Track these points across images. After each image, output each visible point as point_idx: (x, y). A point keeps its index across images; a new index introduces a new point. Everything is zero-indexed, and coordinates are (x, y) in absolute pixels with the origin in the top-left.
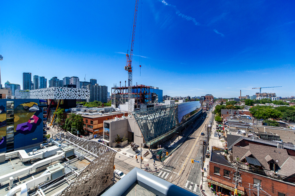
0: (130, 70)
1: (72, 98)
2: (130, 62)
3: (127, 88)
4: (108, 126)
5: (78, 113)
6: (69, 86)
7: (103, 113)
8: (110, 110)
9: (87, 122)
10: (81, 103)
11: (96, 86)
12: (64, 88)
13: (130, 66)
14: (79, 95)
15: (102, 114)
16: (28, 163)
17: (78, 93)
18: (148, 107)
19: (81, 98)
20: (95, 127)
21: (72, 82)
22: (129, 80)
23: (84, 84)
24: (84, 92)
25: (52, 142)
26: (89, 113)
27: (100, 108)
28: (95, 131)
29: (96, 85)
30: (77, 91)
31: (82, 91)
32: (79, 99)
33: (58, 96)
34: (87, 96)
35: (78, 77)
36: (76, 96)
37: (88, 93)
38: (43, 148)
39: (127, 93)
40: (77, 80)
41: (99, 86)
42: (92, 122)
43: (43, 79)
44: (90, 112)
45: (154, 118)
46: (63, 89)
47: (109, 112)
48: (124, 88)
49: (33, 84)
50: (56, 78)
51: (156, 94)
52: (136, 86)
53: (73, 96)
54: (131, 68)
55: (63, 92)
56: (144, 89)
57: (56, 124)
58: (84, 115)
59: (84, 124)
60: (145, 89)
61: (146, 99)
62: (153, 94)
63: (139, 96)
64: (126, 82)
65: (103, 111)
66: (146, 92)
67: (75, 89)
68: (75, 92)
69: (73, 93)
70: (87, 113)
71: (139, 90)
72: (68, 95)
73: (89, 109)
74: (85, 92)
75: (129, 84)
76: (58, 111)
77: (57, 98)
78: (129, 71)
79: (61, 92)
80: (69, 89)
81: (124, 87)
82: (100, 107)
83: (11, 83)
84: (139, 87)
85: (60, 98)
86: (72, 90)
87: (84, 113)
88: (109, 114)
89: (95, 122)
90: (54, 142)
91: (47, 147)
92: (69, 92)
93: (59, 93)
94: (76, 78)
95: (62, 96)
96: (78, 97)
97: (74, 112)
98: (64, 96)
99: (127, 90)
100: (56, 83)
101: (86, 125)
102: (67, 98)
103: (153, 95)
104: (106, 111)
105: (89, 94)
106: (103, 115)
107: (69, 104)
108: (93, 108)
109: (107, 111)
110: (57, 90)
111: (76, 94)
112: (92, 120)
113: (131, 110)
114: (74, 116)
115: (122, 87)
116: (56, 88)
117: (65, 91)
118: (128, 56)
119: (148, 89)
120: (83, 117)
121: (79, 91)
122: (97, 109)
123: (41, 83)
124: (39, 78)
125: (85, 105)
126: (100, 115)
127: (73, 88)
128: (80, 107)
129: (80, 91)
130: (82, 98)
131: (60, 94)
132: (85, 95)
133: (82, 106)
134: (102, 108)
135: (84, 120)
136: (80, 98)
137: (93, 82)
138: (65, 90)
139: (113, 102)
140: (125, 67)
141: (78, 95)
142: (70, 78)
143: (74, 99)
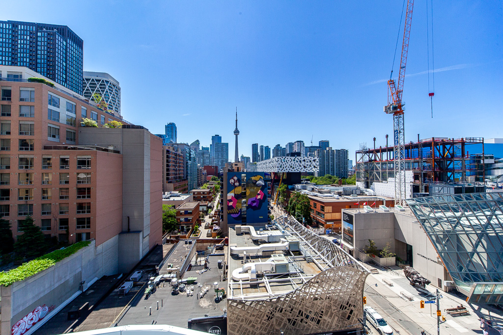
0: (399, 110)
1: (296, 171)
2: (399, 93)
3: (391, 149)
4: (350, 219)
5: (303, 192)
6: (293, 154)
7: (340, 195)
8: (354, 192)
9: (316, 208)
10: (308, 177)
11: (329, 151)
12: (287, 157)
13: (400, 101)
14: (305, 167)
15: (339, 197)
16: (256, 242)
17: (303, 163)
18: (458, 191)
19: (308, 171)
20: (328, 216)
21: (296, 149)
22: (395, 131)
23: (311, 149)
24: (310, 161)
25: (276, 225)
26: (319, 194)
28: (327, 223)
29: (327, 149)
30: (302, 160)
31: (308, 160)
32: (305, 171)
33: (281, 169)
34: (315, 167)
35: (302, 140)
36: (300, 168)
37: (316, 163)
38: (268, 230)
39: (392, 158)
40: (302, 145)
41: (333, 151)
42: (323, 208)
43: (267, 148)
44: (319, 192)
45: (489, 223)
46: (286, 159)
47: (351, 195)
48: (383, 150)
49: (259, 156)
50: (279, 145)
51: (492, 158)
52: (415, 142)
53: (297, 168)
54: (400, 107)
55: (286, 163)
56: (445, 147)
57: (279, 204)
58: (311, 195)
59: (311, 209)
61: (453, 171)
62: (480, 157)
63: (426, 164)
64: (387, 136)
65: (341, 193)
66: (452, 155)
67: (299, 158)
68: (299, 163)
69: (297, 164)
70: (316, 193)
71: (427, 151)
72: (291, 167)
73: (318, 188)
74: (312, 162)
75: (396, 140)
76: (281, 187)
77: (280, 171)
78: (396, 113)
79: (284, 163)
80: (293, 158)
81: (384, 147)
82: (335, 186)
83: (245, 156)
84: (426, 145)
85: (283, 171)
86: (296, 159)
87: (312, 193)
88: (351, 198)
89: (328, 209)
90: (277, 226)
91: (271, 229)
92: (293, 162)
93: (282, 164)
94: (300, 142)
95: (285, 169)
96: (303, 168)
97: (298, 190)
98: (287, 168)
99: (392, 152)
100: (279, 152)
101: (315, 211)
102: (290, 171)
103: (479, 161)
104: (346, 193)
105: (318, 164)
106: (341, 200)
107: (293, 178)
108: (324, 187)
109: (348, 193)
110: (280, 160)
111: (301, 165)
112: (324, 205)
113: (403, 195)
114: (298, 196)
115: (377, 147)
116: (279, 158)
117: (288, 162)
118: (392, 82)
119: (460, 146)
120: (309, 198)
121: (304, 160)
122: (330, 188)
123: (265, 153)
124: (264, 148)
125: (313, 181)
126: (335, 198)
127: (297, 157)
128: (306, 183)
129: (306, 161)
131: (283, 166)
132: (313, 167)
133: (309, 182)
134: (338, 186)
135: (312, 203)
136: (305, 170)
137: (324, 144)
138: (288, 160)
139: (359, 177)
140: (386, 107)
141: (302, 167)
142: (293, 144)
143: (299, 172)
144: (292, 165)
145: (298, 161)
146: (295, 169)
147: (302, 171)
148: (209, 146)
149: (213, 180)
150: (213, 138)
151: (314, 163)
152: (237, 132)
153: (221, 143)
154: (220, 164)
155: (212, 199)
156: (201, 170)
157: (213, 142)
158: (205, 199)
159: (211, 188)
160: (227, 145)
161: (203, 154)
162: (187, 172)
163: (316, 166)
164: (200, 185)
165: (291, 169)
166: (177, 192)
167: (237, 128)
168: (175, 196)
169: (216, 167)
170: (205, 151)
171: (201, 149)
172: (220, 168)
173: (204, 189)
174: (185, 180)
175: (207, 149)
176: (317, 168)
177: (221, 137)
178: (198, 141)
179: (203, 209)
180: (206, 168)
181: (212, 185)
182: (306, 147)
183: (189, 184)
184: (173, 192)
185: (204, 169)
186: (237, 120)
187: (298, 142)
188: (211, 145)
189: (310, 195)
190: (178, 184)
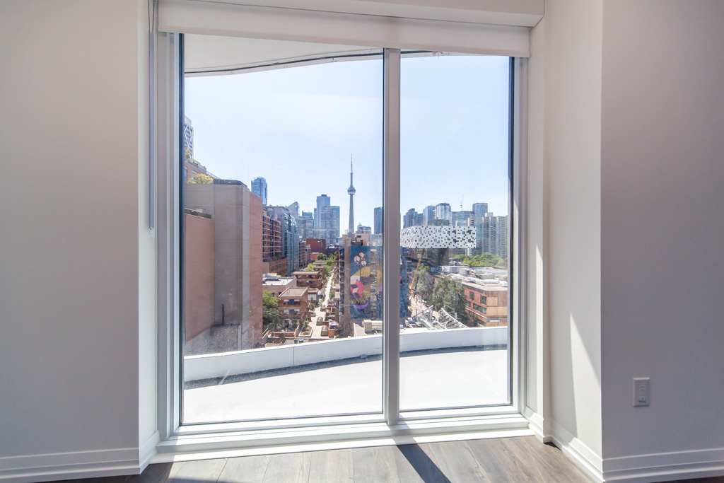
1: (443, 247)
5: (454, 276)
6: (438, 223)
9: (473, 299)
10: (457, 257)
11: (488, 218)
12: (429, 227)
14: (455, 241)
17: (453, 235)
19: (459, 247)
20: (492, 311)
21: (439, 215)
23: (461, 216)
24: (464, 233)
26: (477, 280)
27: (499, 270)
28: (491, 321)
29: (486, 215)
30: (451, 230)
31: (460, 232)
32: (455, 247)
33: (420, 243)
34: (469, 241)
36: (449, 242)
37: (472, 235)
40: (447, 210)
41: (495, 218)
42: (484, 299)
44: (477, 277)
46: (428, 229)
53: (444, 242)
55: (427, 234)
57: (418, 293)
58: (466, 282)
59: (467, 302)
67: (447, 227)
68: (447, 234)
69: (444, 236)
70: (472, 279)
72: (435, 240)
73: (474, 271)
74: (466, 233)
76: (421, 271)
77: (419, 247)
79: (425, 235)
80: (438, 228)
85: (423, 247)
86: (443, 229)
87: (467, 279)
89: (490, 300)
92: (438, 234)
93: (422, 237)
95: (426, 243)
96: (453, 243)
97: (446, 273)
98: (429, 242)
100: (413, 220)
101: (472, 305)
102: (434, 247)
105: (474, 236)
107: (438, 258)
108: (484, 269)
110: (419, 231)
111: (450, 237)
112: (484, 295)
114: (446, 283)
116: (418, 227)
117: (430, 233)
120: (464, 285)
121: (454, 232)
122: (492, 271)
125: (464, 261)
126: (502, 286)
127: (444, 227)
128: (456, 264)
129: (457, 232)
130: (460, 245)
131: (423, 239)
132: (466, 240)
133: (460, 263)
134: (503, 269)
135: (467, 293)
136: (456, 245)
138: (430, 231)
141: (452, 240)
142: (434, 208)
143: (446, 247)
144: (437, 238)
145: (445, 232)
146: (441, 243)
147: (451, 247)
148: (313, 211)
149: (319, 258)
150: (319, 199)
151: (468, 236)
152: (352, 190)
153: (330, 207)
154: (328, 236)
155: (322, 284)
156: (303, 244)
157: (318, 205)
158: (312, 285)
159: (319, 269)
160: (337, 209)
161: (304, 222)
162: (286, 247)
163: (472, 240)
164: (302, 266)
165: (435, 243)
166: (274, 275)
167: (352, 185)
168: (272, 280)
169: (324, 241)
170: (307, 217)
171: (301, 215)
172: (328, 242)
173: (309, 270)
174: (283, 258)
175: (310, 215)
176: (473, 242)
177: (329, 198)
178: (296, 203)
179: (312, 299)
180: (309, 241)
181: (320, 265)
182: (454, 213)
183: (289, 263)
184: (269, 274)
185: (307, 243)
186: (352, 174)
187: (442, 204)
188: (315, 209)
189: (465, 280)
190: (274, 263)
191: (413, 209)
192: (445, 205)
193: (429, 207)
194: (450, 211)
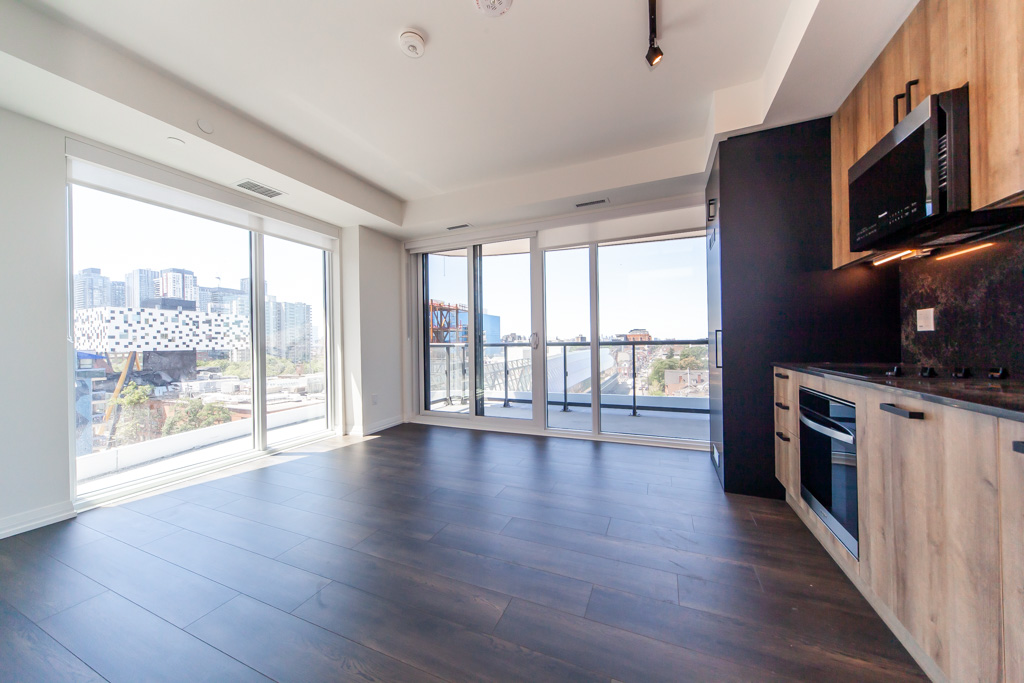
1: (183, 348)
5: (208, 398)
7: (303, 394)
10: (214, 364)
11: (268, 303)
12: (147, 310)
14: (210, 339)
15: (301, 398)
17: (204, 327)
19: (218, 348)
21: (168, 289)
23: (218, 295)
27: (288, 380)
30: (201, 320)
31: (219, 322)
32: (210, 348)
33: (124, 342)
34: (238, 338)
36: (196, 339)
37: (241, 328)
40: (188, 282)
46: (144, 315)
53: (186, 340)
55: (143, 324)
56: (442, 314)
58: (233, 403)
60: (445, 313)
65: (303, 389)
66: (449, 324)
67: (192, 314)
68: (191, 326)
69: (186, 330)
74: (231, 325)
76: (128, 394)
77: (120, 349)
79: (137, 327)
80: (170, 314)
82: (289, 377)
85: (133, 348)
86: (182, 317)
87: (236, 398)
92: (170, 325)
93: (130, 329)
94: (184, 275)
95: (140, 342)
96: (206, 342)
97: (189, 394)
98: (147, 339)
102: (161, 348)
104: (314, 388)
106: (306, 402)
110: (119, 319)
111: (198, 331)
116: (117, 310)
117: (151, 322)
119: (454, 313)
120: (230, 409)
121: (209, 322)
126: (293, 401)
127: (185, 313)
128: (211, 377)
129: (213, 323)
130: (220, 344)
131: (131, 334)
132: (233, 337)
133: (219, 374)
134: (296, 377)
136: (212, 345)
138: (151, 318)
141: (203, 337)
142: (155, 275)
143: (191, 349)
144: (169, 332)
145: (188, 321)
146: (178, 342)
147: (200, 348)
151: (236, 329)
163: (243, 336)
165: (165, 342)
176: (244, 339)
182: (202, 289)
187: (175, 270)
191: (97, 271)
192: (183, 272)
193: (141, 271)
194: (195, 285)
